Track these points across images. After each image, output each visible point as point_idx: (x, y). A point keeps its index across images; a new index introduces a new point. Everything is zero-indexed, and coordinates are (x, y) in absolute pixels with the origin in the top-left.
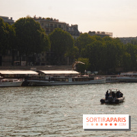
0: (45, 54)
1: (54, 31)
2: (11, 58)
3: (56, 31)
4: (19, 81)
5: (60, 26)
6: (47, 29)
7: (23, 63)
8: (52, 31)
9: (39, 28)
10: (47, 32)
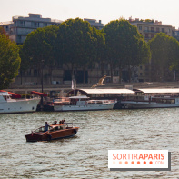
0: (144, 68)
1: (155, 36)
2: (100, 73)
3: (158, 37)
4: (110, 102)
5: (163, 30)
6: (147, 35)
7: (115, 79)
8: (152, 36)
9: (136, 33)
10: (147, 37)
